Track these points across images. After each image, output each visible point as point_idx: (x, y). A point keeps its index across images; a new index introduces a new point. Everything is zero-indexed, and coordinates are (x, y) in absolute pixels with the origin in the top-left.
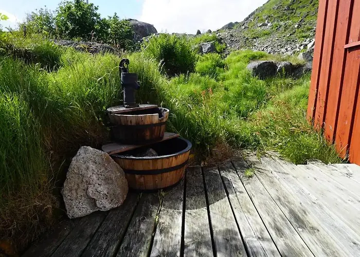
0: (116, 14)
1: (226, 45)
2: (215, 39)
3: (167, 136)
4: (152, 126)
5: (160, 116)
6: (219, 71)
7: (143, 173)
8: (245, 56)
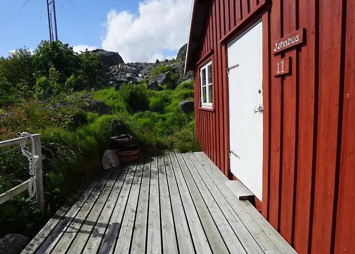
0: (87, 49)
1: (179, 74)
2: (170, 69)
3: (132, 146)
4: (126, 143)
5: (129, 139)
6: (165, 104)
7: (124, 157)
8: (181, 94)
